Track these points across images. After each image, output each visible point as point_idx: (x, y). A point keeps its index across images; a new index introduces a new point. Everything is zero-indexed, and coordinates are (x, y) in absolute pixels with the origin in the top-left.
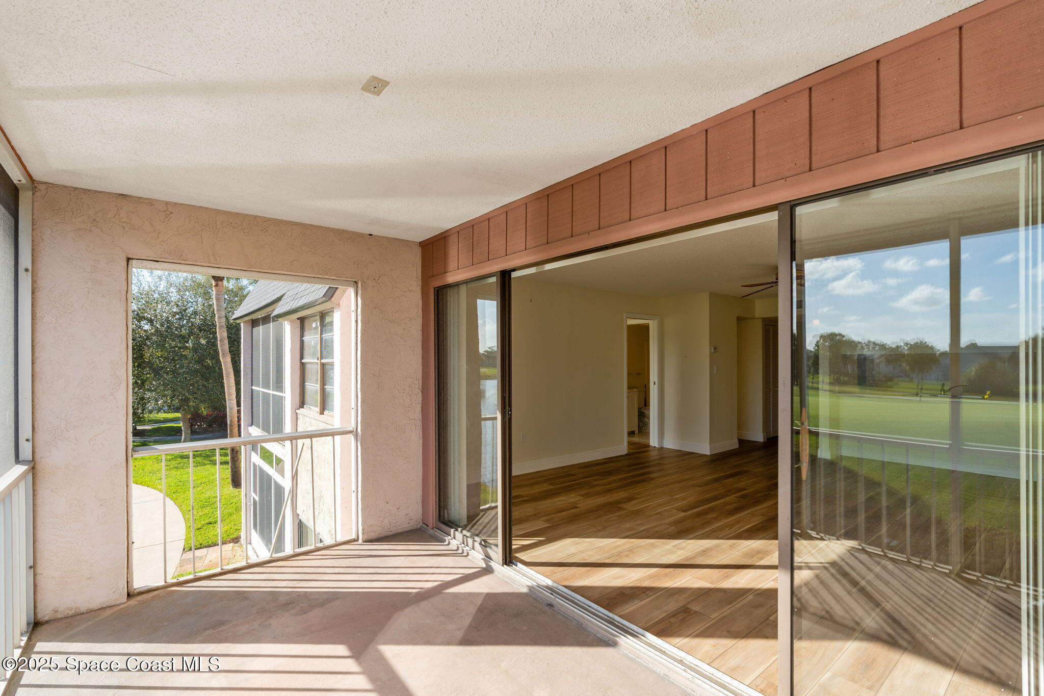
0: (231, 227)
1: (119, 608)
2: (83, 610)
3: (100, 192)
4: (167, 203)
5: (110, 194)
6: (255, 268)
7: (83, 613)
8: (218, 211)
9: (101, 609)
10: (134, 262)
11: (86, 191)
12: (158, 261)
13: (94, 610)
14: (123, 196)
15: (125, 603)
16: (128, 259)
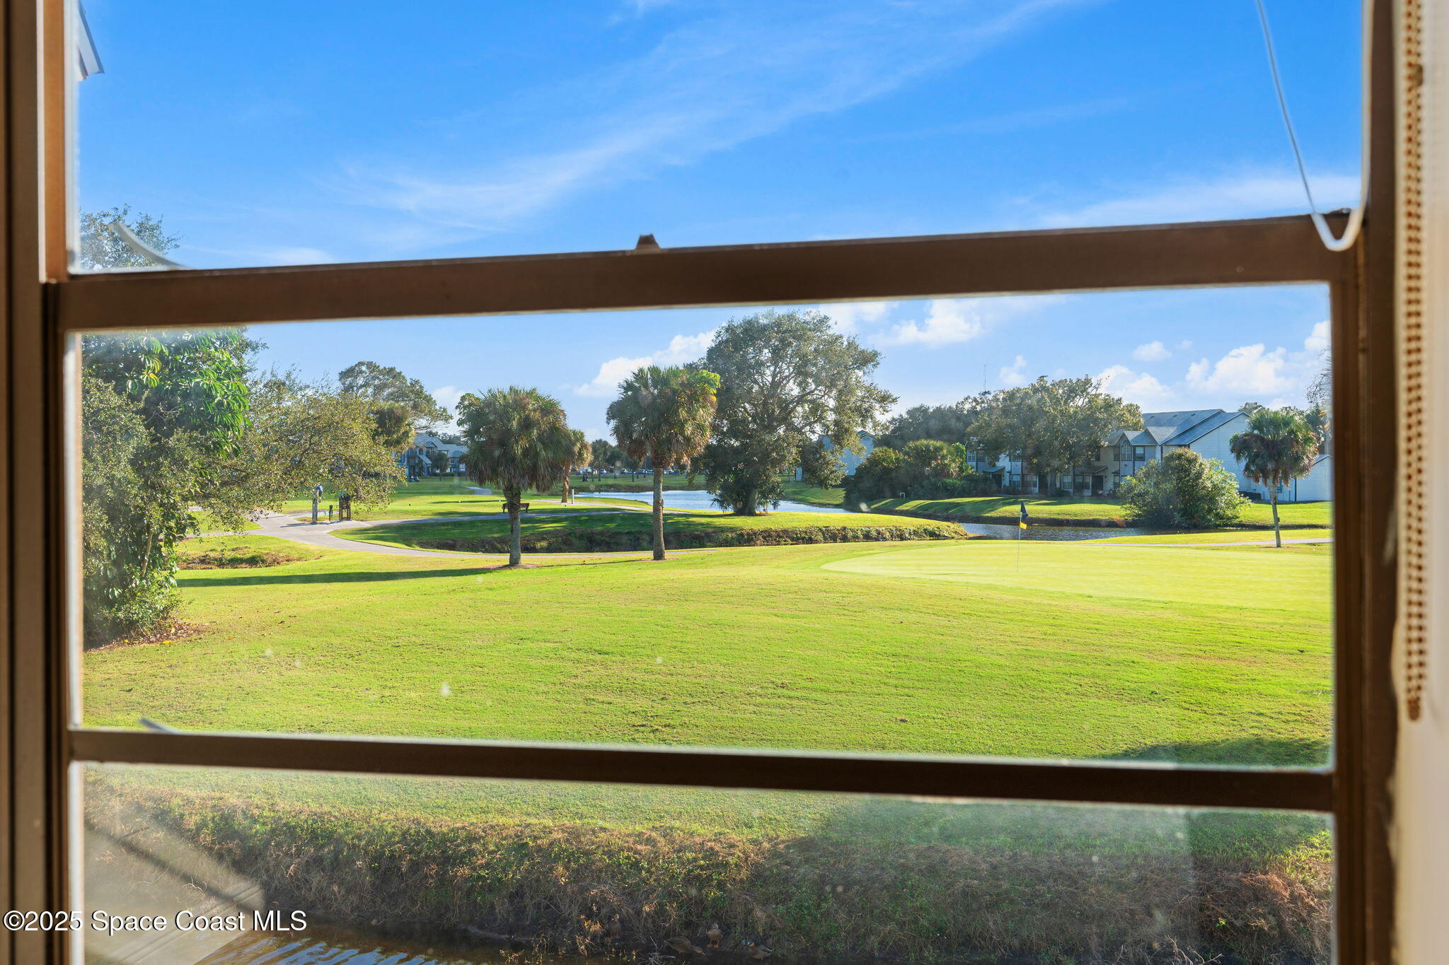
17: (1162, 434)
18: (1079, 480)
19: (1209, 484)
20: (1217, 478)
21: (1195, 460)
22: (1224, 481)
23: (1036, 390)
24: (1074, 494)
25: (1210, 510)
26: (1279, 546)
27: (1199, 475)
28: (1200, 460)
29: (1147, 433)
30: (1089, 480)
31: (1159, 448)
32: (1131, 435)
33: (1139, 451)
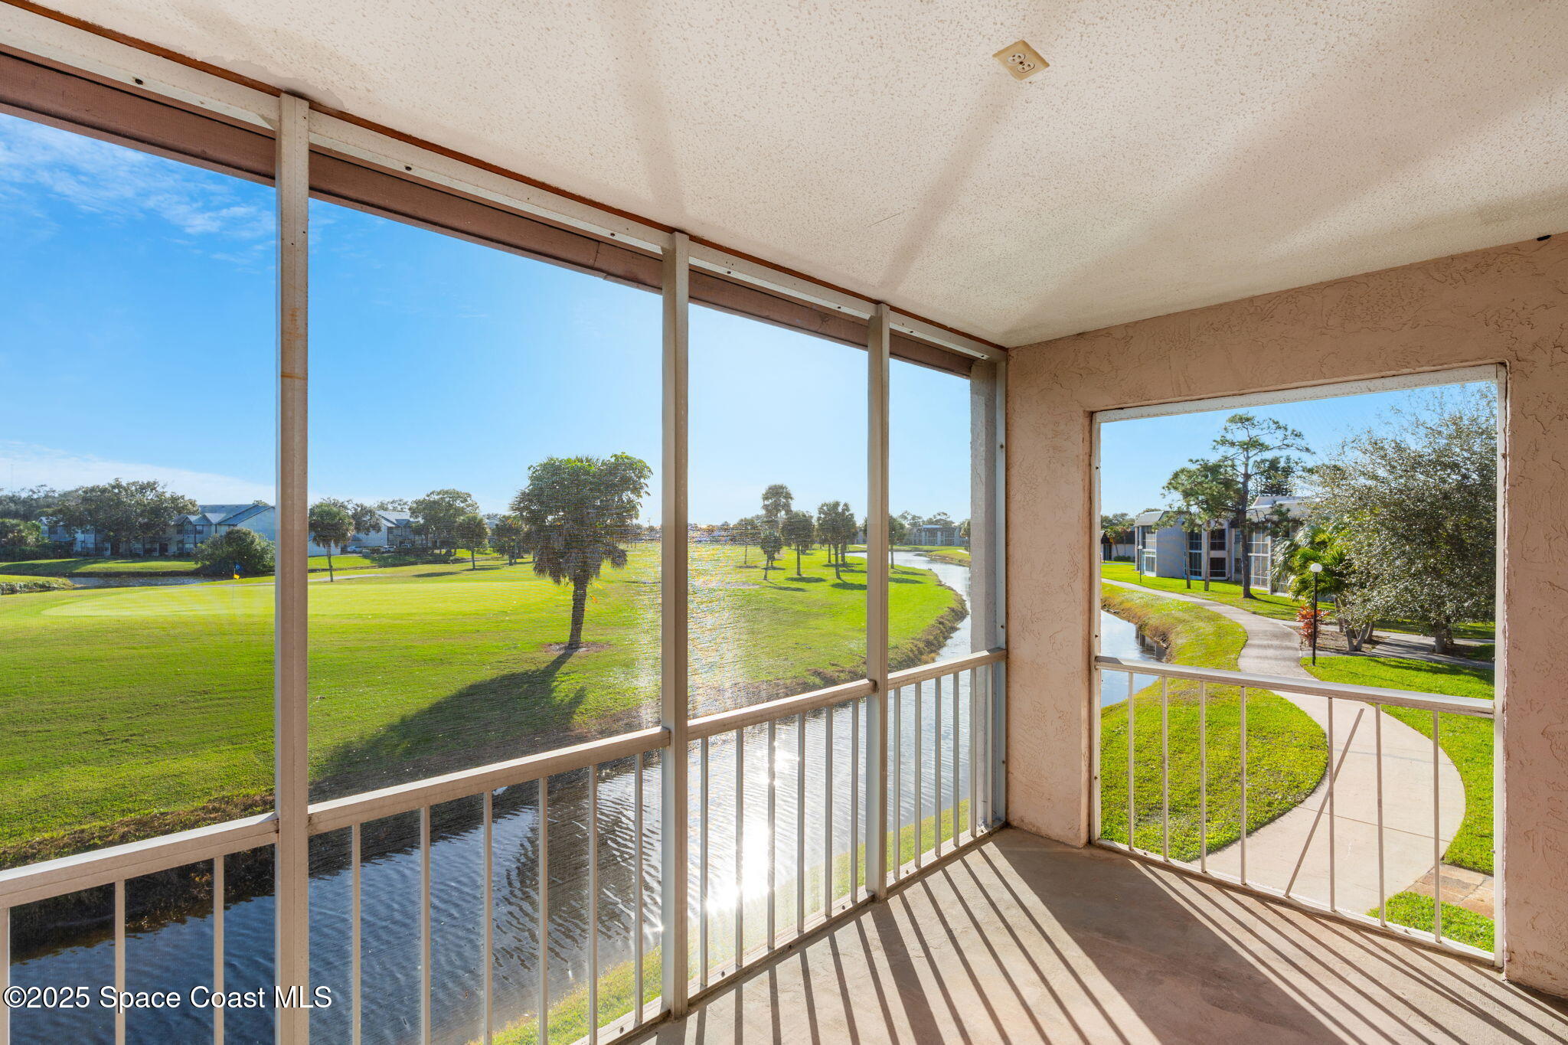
0: (1212, 331)
1: (1069, 850)
2: (1043, 833)
3: (1060, 339)
4: (1127, 326)
5: (1068, 337)
6: (1250, 388)
7: (1042, 837)
8: (1192, 313)
9: (1058, 841)
10: (1098, 417)
11: (1048, 343)
12: (1122, 409)
13: (1052, 840)
14: (1081, 335)
15: (1079, 848)
16: (1091, 415)
17: (214, 518)
18: (148, 546)
19: (258, 548)
20: (264, 544)
21: (249, 533)
22: (268, 546)
23: (114, 487)
24: (147, 555)
25: (259, 562)
26: (332, 581)
27: (252, 542)
28: (252, 534)
29: (205, 517)
30: (157, 546)
31: (213, 528)
32: (193, 518)
33: (199, 528)
